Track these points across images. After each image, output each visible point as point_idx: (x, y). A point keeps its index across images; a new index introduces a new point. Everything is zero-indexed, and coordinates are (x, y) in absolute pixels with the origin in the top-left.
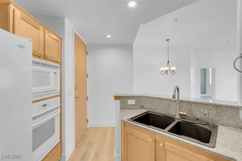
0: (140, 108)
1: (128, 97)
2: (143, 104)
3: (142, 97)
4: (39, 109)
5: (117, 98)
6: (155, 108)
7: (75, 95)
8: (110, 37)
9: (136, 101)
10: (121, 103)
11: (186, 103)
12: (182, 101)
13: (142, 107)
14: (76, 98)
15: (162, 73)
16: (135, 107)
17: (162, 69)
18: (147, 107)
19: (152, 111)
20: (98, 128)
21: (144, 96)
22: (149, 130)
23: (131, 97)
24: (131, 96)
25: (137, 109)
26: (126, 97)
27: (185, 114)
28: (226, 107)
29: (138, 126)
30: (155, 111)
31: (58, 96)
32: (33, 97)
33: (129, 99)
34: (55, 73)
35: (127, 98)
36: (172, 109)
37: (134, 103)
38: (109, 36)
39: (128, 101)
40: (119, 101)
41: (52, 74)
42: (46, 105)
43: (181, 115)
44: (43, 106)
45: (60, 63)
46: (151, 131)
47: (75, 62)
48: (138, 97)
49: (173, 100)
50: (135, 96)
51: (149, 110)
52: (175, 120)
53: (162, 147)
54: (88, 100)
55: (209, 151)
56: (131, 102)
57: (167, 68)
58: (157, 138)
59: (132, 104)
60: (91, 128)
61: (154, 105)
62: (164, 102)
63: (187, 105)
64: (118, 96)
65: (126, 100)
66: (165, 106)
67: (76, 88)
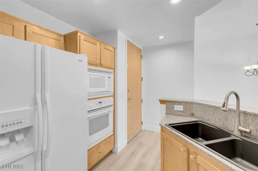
0: (189, 116)
1: (175, 102)
2: (194, 112)
3: (192, 103)
4: (96, 105)
5: (162, 102)
6: (208, 118)
7: (127, 96)
8: (164, 38)
9: (184, 108)
10: (167, 108)
11: (252, 116)
12: (245, 113)
13: (192, 115)
14: (129, 99)
16: (183, 114)
18: (198, 115)
19: (204, 121)
21: (195, 103)
23: (179, 102)
24: (178, 101)
25: (186, 116)
26: (173, 102)
27: (248, 130)
29: (172, 132)
30: (208, 122)
31: (111, 96)
32: (89, 96)
33: (176, 104)
34: (109, 77)
35: (173, 103)
36: (230, 122)
37: (182, 109)
38: (161, 37)
39: (174, 107)
40: (164, 106)
41: (106, 78)
42: (101, 102)
44: (99, 103)
45: (114, 69)
47: (128, 67)
48: (186, 103)
49: (223, 109)
50: (183, 101)
51: (200, 120)
52: (231, 136)
53: (193, 159)
56: (179, 108)
59: (179, 110)
61: (206, 115)
62: (220, 112)
63: (254, 119)
64: (163, 100)
65: (173, 105)
66: (220, 117)
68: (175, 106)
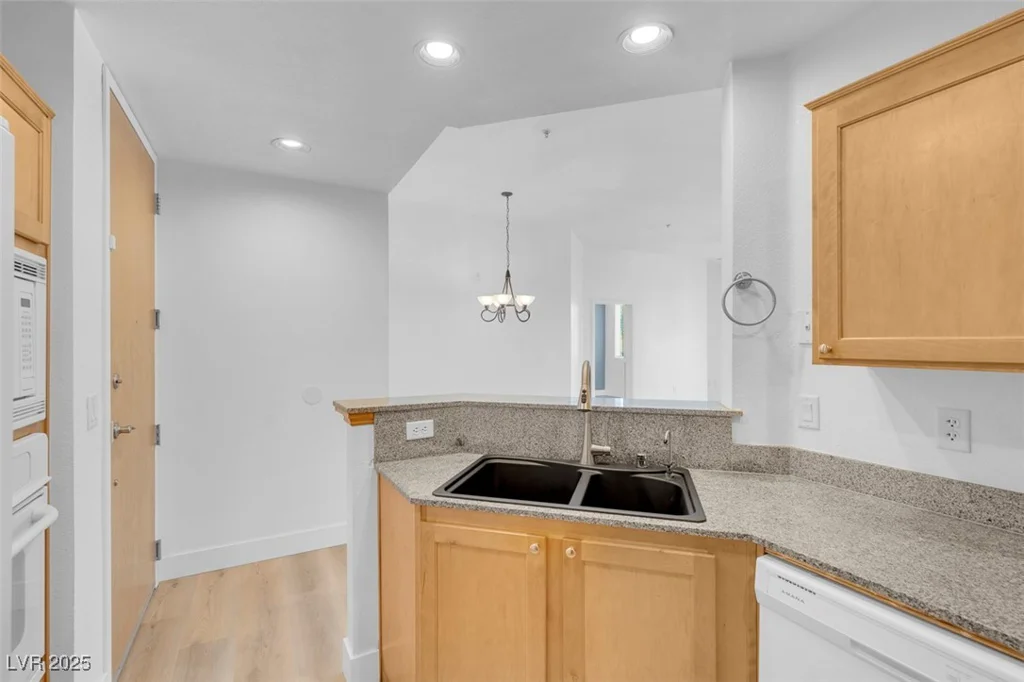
0: (451, 449)
1: (408, 411)
2: (462, 432)
3: (457, 405)
5: (358, 417)
6: (508, 443)
7: (112, 419)
8: (301, 149)
9: (437, 425)
10: (380, 438)
11: (608, 415)
13: (460, 443)
14: (116, 435)
15: (488, 315)
16: (433, 449)
17: (486, 300)
18: (478, 442)
19: (499, 453)
20: (221, 573)
21: (467, 404)
22: (526, 513)
23: (421, 410)
24: (418, 405)
25: (441, 454)
26: (400, 412)
27: (607, 448)
28: (706, 416)
29: (483, 508)
30: (510, 454)
31: (38, 426)
33: (410, 419)
34: (25, 303)
35: (402, 415)
36: (564, 439)
37: (430, 433)
38: (291, 143)
39: (405, 428)
40: (367, 431)
43: (595, 454)
46: (535, 513)
48: (444, 406)
50: (433, 404)
51: (486, 453)
52: (580, 474)
54: (158, 443)
55: (697, 531)
56: (420, 429)
57: (504, 299)
58: (552, 536)
59: (420, 435)
60: (175, 583)
61: (504, 434)
62: (542, 420)
63: (611, 421)
64: (365, 407)
65: (400, 421)
66: (543, 433)
67: (116, 384)
68: (408, 423)
